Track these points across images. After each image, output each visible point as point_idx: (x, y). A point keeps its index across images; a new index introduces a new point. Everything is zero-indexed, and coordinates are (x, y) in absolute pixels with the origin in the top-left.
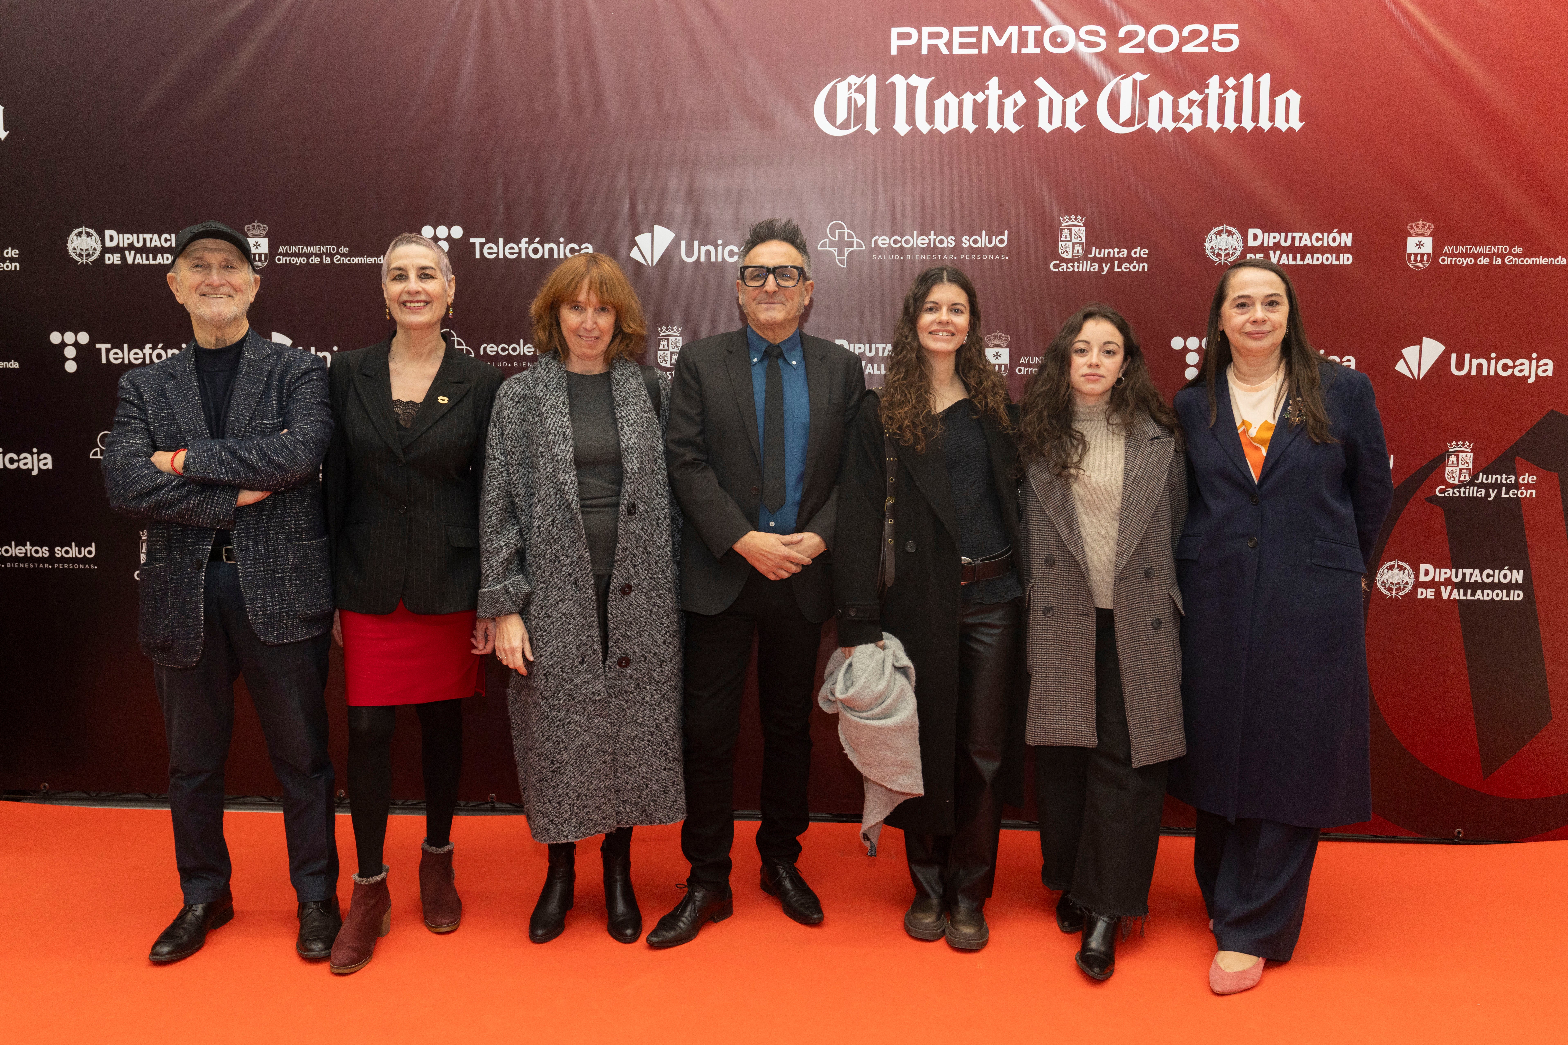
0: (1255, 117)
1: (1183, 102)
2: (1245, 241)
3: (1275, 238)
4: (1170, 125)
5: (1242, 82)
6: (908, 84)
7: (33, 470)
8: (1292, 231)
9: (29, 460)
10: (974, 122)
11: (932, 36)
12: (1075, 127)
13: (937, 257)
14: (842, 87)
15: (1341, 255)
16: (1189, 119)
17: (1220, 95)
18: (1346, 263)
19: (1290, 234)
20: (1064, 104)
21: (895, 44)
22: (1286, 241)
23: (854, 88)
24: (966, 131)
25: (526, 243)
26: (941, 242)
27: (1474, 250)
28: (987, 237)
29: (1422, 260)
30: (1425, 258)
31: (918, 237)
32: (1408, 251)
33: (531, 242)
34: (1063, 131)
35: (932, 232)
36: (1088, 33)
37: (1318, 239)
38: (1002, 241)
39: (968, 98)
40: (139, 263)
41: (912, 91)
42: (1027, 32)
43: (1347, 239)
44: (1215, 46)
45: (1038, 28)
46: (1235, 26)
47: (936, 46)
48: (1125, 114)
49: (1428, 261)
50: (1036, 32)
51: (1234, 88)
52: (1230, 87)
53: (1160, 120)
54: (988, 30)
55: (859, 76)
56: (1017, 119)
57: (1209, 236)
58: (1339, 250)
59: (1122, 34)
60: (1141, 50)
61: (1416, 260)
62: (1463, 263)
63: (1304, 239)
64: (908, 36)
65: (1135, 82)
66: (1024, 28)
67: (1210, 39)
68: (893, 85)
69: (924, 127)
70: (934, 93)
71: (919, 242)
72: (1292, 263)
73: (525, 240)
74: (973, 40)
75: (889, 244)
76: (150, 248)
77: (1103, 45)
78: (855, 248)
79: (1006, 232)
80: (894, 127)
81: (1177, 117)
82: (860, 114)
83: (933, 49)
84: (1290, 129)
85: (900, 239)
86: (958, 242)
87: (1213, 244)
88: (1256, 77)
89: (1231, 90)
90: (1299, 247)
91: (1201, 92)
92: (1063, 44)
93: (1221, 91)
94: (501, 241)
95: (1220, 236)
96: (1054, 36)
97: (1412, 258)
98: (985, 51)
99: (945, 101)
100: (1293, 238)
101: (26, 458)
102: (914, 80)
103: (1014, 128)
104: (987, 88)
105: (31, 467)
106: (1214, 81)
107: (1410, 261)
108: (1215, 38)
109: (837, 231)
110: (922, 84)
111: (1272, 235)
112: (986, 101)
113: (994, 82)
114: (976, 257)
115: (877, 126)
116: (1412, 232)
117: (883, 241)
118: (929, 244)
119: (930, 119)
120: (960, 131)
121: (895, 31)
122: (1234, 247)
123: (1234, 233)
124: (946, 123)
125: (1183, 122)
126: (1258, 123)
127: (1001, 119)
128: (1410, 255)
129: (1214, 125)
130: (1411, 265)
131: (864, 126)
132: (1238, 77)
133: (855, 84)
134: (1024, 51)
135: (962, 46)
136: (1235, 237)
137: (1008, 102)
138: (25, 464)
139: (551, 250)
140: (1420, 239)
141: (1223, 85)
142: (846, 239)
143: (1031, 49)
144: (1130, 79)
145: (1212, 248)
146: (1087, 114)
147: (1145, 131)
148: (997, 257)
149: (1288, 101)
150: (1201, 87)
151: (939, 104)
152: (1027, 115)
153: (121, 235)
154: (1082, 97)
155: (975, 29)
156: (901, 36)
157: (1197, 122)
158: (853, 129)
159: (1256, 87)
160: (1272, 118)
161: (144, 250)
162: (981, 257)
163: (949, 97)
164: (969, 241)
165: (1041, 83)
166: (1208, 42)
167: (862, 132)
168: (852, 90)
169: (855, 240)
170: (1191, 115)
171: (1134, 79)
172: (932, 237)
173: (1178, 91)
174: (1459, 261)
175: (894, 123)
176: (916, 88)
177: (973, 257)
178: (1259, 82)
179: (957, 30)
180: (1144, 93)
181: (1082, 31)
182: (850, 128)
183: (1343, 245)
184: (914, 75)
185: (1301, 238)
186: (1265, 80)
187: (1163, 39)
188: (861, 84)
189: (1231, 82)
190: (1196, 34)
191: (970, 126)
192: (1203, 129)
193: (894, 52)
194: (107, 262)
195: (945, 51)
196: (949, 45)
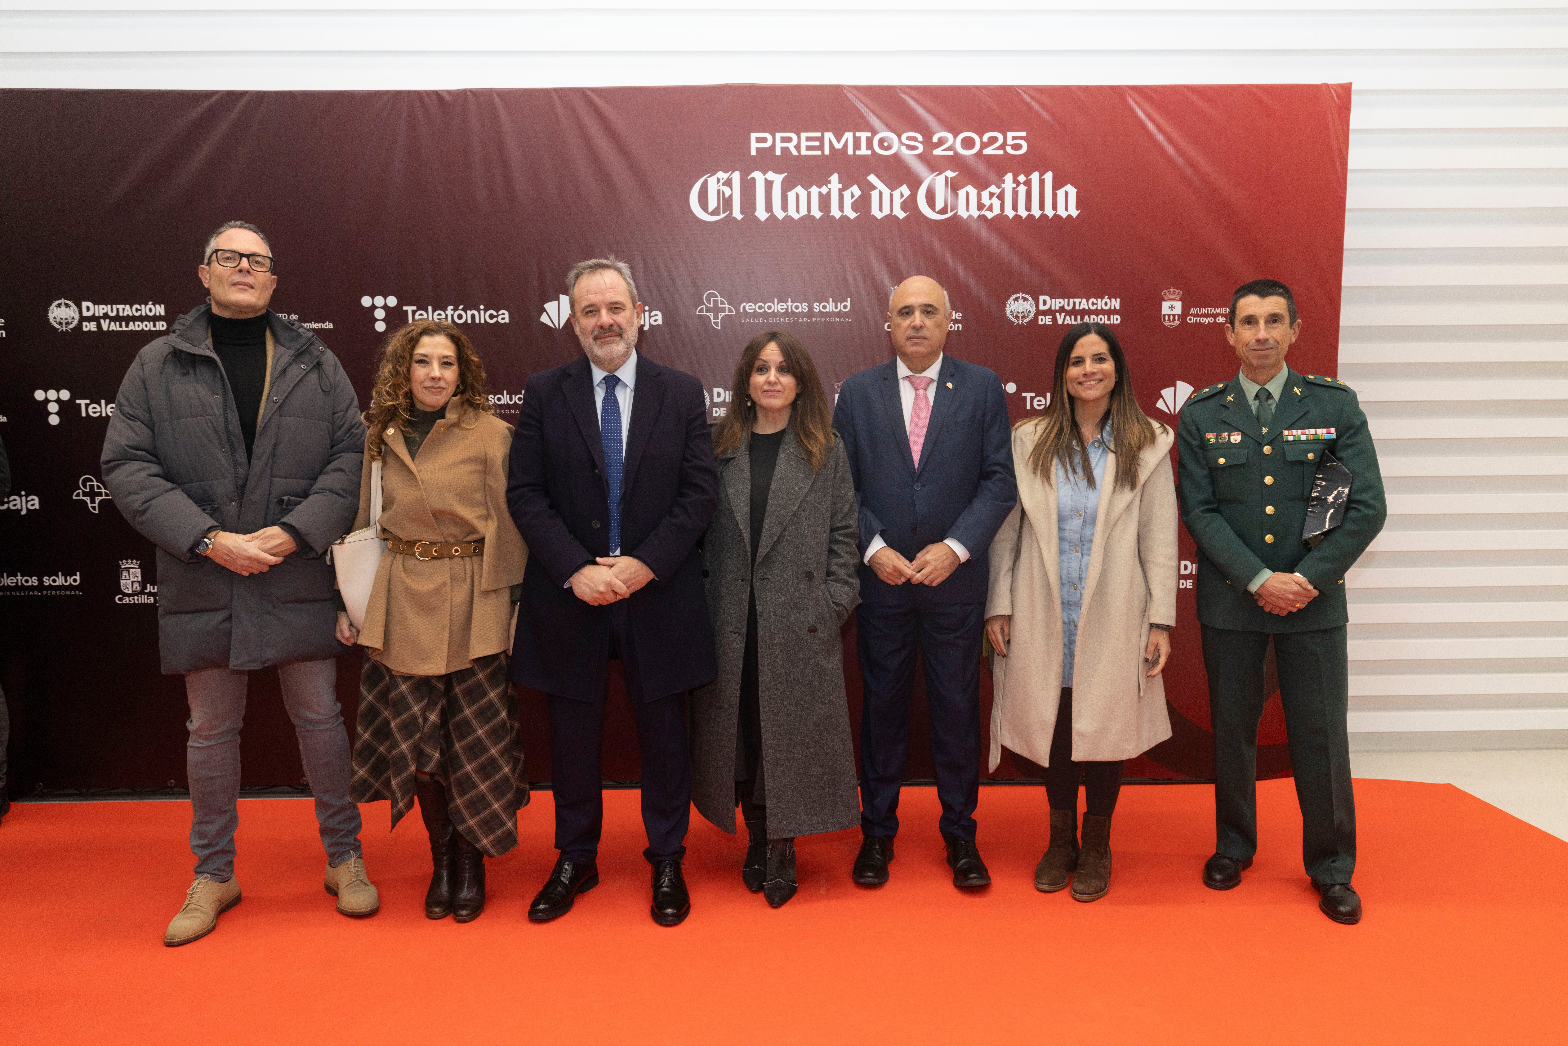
0: (1042, 207)
1: (985, 194)
2: (1037, 305)
3: (1060, 303)
4: (975, 213)
5: (1031, 179)
6: (765, 179)
7: (21, 510)
8: (1073, 298)
9: (18, 502)
10: (820, 210)
11: (784, 140)
12: (901, 215)
13: (794, 320)
14: (712, 182)
15: (1112, 316)
16: (990, 209)
17: (1014, 189)
18: (1116, 322)
19: (1071, 300)
20: (891, 196)
21: (754, 146)
22: (1068, 305)
23: (722, 182)
24: (813, 217)
25: (452, 310)
26: (797, 307)
27: (1213, 311)
28: (834, 303)
29: (1174, 320)
30: (1176, 318)
31: (778, 303)
32: (1164, 312)
33: (455, 310)
34: (891, 217)
35: (789, 300)
36: (908, 138)
37: (1093, 304)
38: (845, 307)
39: (814, 190)
40: (113, 330)
41: (769, 185)
42: (860, 138)
43: (1116, 304)
44: (1009, 149)
45: (869, 134)
46: (1024, 134)
47: (788, 148)
48: (939, 205)
49: (1178, 320)
50: (867, 138)
51: (1025, 183)
52: (1022, 182)
53: (968, 209)
54: (829, 136)
55: (726, 172)
56: (854, 207)
57: (1009, 301)
58: (1110, 313)
59: (935, 139)
60: (951, 153)
61: (1169, 320)
62: (1205, 322)
63: (1083, 304)
64: (764, 140)
65: (946, 178)
66: (858, 134)
67: (1005, 144)
68: (753, 179)
69: (780, 214)
70: (787, 187)
71: (779, 307)
72: (1074, 323)
73: (450, 307)
74: (817, 143)
75: (755, 309)
76: (123, 316)
77: (921, 149)
78: (727, 313)
79: (849, 299)
80: (756, 214)
81: (980, 207)
82: (727, 203)
83: (785, 150)
84: (1069, 216)
85: (763, 305)
86: (810, 307)
87: (1012, 308)
88: (1041, 175)
89: (1022, 185)
90: (1079, 310)
91: (998, 187)
92: (889, 148)
93: (1014, 185)
94: (430, 308)
95: (1018, 301)
96: (882, 141)
97: (1167, 318)
98: (827, 152)
99: (797, 193)
100: (1074, 303)
101: (15, 500)
102: (771, 175)
103: (852, 215)
104: (829, 182)
105: (20, 508)
106: (1009, 177)
107: (1165, 320)
108: (1008, 144)
109: (712, 299)
110: (777, 179)
111: (1058, 300)
112: (829, 193)
113: (835, 178)
114: (826, 320)
115: (742, 213)
116: (1166, 298)
117: (750, 307)
118: (787, 309)
119: (785, 207)
120: (809, 217)
121: (754, 136)
122: (1028, 310)
123: (1028, 300)
124: (798, 211)
125: (986, 210)
126: (1044, 211)
127: (841, 208)
128: (1164, 316)
129: (1010, 213)
130: (1166, 324)
131: (731, 213)
132: (1027, 175)
133: (723, 179)
134: (858, 153)
135: (808, 148)
136: (1029, 302)
137: (847, 194)
138: (15, 505)
139: (473, 316)
140: (1172, 303)
141: (1015, 181)
142: (720, 306)
143: (864, 151)
144: (942, 177)
145: (1012, 311)
146: (910, 204)
147: (956, 218)
148: (842, 320)
149: (1067, 193)
150: (1000, 182)
151: (791, 195)
152: (862, 204)
153: (96, 306)
154: (905, 190)
155: (819, 134)
156: (760, 140)
157: (997, 211)
158: (722, 216)
159: (1042, 182)
160: (1055, 207)
161: (117, 319)
162: (829, 319)
163: (799, 189)
164: (819, 306)
165: (872, 178)
166: (1003, 147)
167: (730, 218)
168: (721, 184)
169: (727, 306)
170: (991, 205)
171: (946, 176)
172: (789, 303)
173: (981, 186)
174: (1203, 320)
175: (755, 210)
176: (772, 182)
177: (823, 320)
178: (1044, 179)
179: (804, 135)
180: (954, 187)
181: (904, 137)
182: (719, 214)
183: (1113, 308)
184: (770, 172)
185: (1080, 303)
186: (1049, 176)
187: (968, 143)
188: (728, 178)
189: (1022, 178)
190: (993, 140)
191: (817, 214)
192: (1001, 217)
193: (753, 152)
194: (85, 329)
195: (795, 152)
196: (798, 147)
